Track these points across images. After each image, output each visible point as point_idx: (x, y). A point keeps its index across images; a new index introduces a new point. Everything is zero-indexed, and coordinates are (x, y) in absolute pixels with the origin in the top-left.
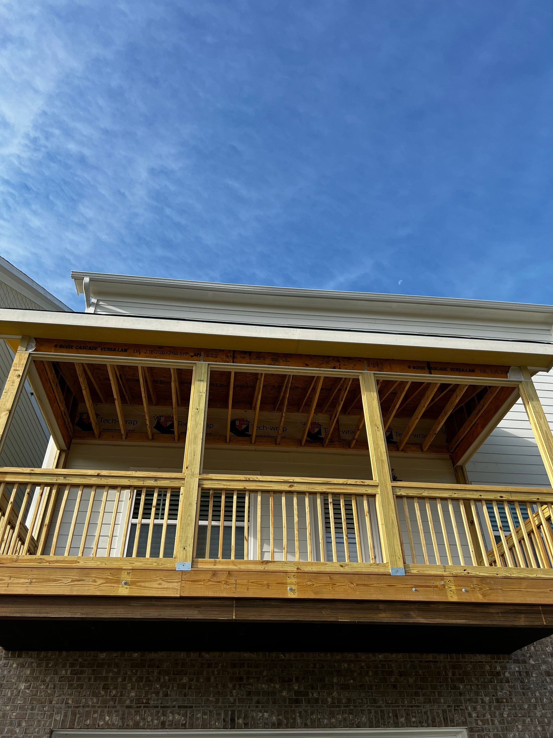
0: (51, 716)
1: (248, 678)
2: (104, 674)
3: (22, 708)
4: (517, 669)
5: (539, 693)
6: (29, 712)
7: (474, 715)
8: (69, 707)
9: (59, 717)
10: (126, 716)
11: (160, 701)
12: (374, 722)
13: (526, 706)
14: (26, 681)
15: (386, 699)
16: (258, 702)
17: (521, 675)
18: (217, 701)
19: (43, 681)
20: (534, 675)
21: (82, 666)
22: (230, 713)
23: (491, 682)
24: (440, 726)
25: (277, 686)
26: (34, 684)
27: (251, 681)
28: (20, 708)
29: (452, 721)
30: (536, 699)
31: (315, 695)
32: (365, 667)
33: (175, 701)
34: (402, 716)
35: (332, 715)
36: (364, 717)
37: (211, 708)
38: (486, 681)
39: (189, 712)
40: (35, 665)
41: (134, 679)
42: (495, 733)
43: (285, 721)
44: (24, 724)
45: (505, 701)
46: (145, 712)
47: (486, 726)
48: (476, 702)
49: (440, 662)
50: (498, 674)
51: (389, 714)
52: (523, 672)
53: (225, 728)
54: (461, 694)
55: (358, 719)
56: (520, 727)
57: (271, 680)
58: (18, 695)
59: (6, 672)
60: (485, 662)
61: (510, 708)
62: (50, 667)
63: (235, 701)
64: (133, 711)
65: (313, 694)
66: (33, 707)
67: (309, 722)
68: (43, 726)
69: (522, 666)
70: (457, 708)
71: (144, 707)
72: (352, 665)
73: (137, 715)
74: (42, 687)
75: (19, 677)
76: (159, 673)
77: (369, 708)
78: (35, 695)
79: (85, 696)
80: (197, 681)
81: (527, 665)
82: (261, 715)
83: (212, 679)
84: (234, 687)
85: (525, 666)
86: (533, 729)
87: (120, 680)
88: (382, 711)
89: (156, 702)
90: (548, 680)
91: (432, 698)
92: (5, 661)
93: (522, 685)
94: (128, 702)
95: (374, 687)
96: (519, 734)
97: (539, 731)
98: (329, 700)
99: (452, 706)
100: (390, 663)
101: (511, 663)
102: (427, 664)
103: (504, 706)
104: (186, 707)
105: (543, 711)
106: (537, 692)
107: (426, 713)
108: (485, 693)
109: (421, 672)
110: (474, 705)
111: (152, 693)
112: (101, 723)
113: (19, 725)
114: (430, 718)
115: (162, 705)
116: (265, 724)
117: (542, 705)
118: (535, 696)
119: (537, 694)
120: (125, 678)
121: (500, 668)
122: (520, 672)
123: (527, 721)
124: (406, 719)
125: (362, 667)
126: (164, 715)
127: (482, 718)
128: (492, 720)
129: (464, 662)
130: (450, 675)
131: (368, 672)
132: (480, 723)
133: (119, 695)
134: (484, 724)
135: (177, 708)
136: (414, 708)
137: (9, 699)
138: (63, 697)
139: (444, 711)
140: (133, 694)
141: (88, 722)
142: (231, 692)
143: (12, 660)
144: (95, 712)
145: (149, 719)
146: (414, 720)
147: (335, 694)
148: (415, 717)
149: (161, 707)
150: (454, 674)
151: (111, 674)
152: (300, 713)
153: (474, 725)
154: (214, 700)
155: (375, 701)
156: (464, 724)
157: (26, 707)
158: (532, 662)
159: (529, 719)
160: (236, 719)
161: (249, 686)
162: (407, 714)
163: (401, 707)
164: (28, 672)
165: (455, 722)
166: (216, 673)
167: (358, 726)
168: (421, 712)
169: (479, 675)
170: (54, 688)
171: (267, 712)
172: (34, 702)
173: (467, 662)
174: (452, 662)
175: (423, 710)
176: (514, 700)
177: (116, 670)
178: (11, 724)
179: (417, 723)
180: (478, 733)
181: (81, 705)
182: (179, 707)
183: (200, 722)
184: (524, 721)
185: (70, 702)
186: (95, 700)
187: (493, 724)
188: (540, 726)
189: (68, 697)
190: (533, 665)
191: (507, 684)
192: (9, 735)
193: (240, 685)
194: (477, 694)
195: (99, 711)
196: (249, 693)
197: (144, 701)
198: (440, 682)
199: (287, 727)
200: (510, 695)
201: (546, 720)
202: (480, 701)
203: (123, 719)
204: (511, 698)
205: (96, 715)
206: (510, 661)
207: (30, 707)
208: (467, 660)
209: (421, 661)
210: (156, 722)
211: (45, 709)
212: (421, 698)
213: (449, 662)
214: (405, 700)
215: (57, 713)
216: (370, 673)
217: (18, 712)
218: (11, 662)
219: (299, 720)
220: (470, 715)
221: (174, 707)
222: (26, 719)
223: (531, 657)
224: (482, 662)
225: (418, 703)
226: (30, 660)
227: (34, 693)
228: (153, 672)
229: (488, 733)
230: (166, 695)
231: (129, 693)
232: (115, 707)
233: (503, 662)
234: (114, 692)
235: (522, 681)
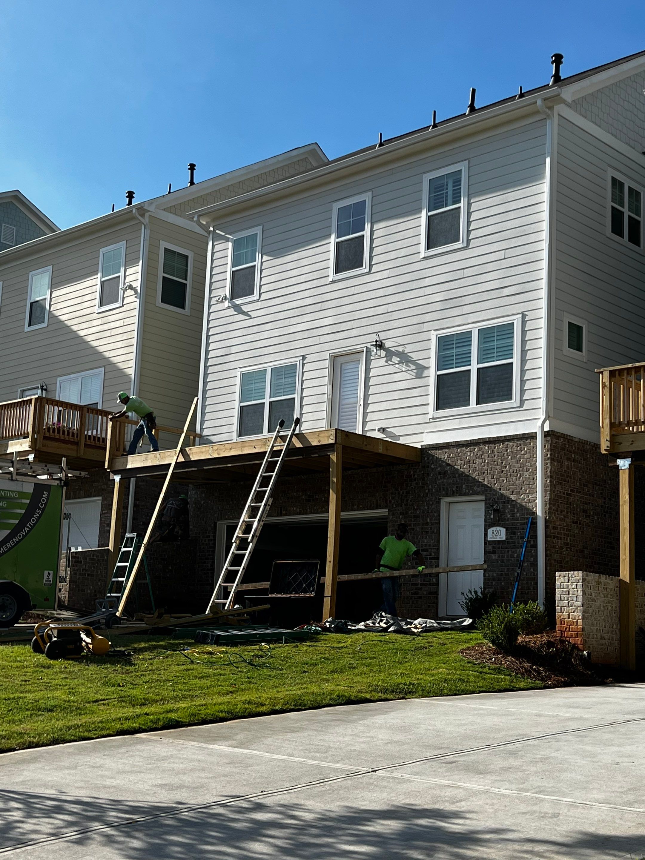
0: (214, 515)
1: (288, 490)
2: (231, 494)
4: (422, 472)
5: (432, 486)
6: (206, 514)
7: (392, 502)
8: (219, 511)
13: (422, 495)
14: (203, 500)
15: (350, 496)
16: (292, 502)
17: (423, 475)
19: (210, 499)
20: (431, 475)
22: (280, 508)
23: (406, 481)
24: (373, 509)
25: (301, 493)
26: (206, 501)
27: (290, 492)
28: (203, 512)
29: (380, 506)
30: (429, 490)
34: (356, 505)
35: (323, 506)
38: (403, 481)
40: (206, 492)
41: (242, 495)
42: (401, 511)
43: (302, 511)
45: (411, 492)
47: (398, 508)
48: (395, 494)
49: (381, 472)
50: (411, 476)
51: (349, 504)
52: (425, 473)
54: (388, 490)
56: (415, 507)
57: (298, 491)
58: (201, 506)
61: (413, 496)
62: (211, 492)
63: (282, 502)
65: (316, 496)
66: (207, 511)
67: (312, 511)
68: (211, 520)
69: (426, 470)
70: (384, 498)
74: (209, 502)
75: (201, 498)
79: (225, 505)
81: (429, 469)
82: (292, 509)
86: (422, 508)
87: (237, 496)
88: (347, 503)
90: (439, 478)
91: (372, 494)
92: (195, 491)
93: (423, 482)
95: (345, 490)
96: (414, 511)
97: (425, 509)
98: (323, 498)
99: (382, 497)
100: (354, 475)
101: (420, 468)
102: (373, 474)
103: (410, 495)
105: (431, 497)
107: (367, 502)
108: (401, 489)
109: (370, 479)
110: (394, 496)
112: (231, 517)
113: (203, 520)
114: (369, 505)
116: (294, 513)
117: (431, 494)
119: (430, 487)
121: (413, 473)
127: (396, 503)
128: (401, 504)
130: (384, 479)
132: (395, 506)
133: (238, 503)
134: (396, 507)
136: (363, 500)
137: (199, 509)
138: (217, 506)
139: (377, 501)
141: (227, 517)
142: (281, 498)
143: (197, 490)
148: (362, 505)
151: (233, 493)
152: (309, 507)
153: (391, 507)
156: (386, 507)
157: (205, 512)
158: (433, 466)
159: (422, 503)
160: (283, 512)
161: (289, 494)
162: (358, 504)
163: (356, 500)
164: (204, 495)
168: (365, 502)
169: (400, 478)
170: (214, 502)
171: (295, 507)
172: (207, 509)
173: (395, 470)
174: (387, 471)
177: (235, 491)
179: (362, 508)
180: (392, 512)
181: (224, 509)
184: (419, 504)
185: (220, 508)
186: (228, 507)
187: (401, 506)
188: (427, 506)
189: (219, 506)
190: (432, 469)
191: (414, 482)
193: (285, 495)
194: (397, 489)
195: (230, 511)
196: (289, 498)
198: (378, 484)
199: (303, 514)
200: (414, 489)
201: (431, 503)
202: (397, 493)
204: (415, 491)
205: (229, 514)
209: (370, 473)
211: (211, 512)
212: (367, 495)
214: (359, 496)
215: (216, 514)
217: (202, 514)
219: (309, 510)
220: (390, 502)
223: (433, 463)
224: (404, 469)
225: (365, 497)
226: (204, 490)
227: (207, 505)
229: (398, 512)
231: (241, 502)
232: (236, 509)
233: (415, 468)
234: (235, 502)
235: (423, 480)
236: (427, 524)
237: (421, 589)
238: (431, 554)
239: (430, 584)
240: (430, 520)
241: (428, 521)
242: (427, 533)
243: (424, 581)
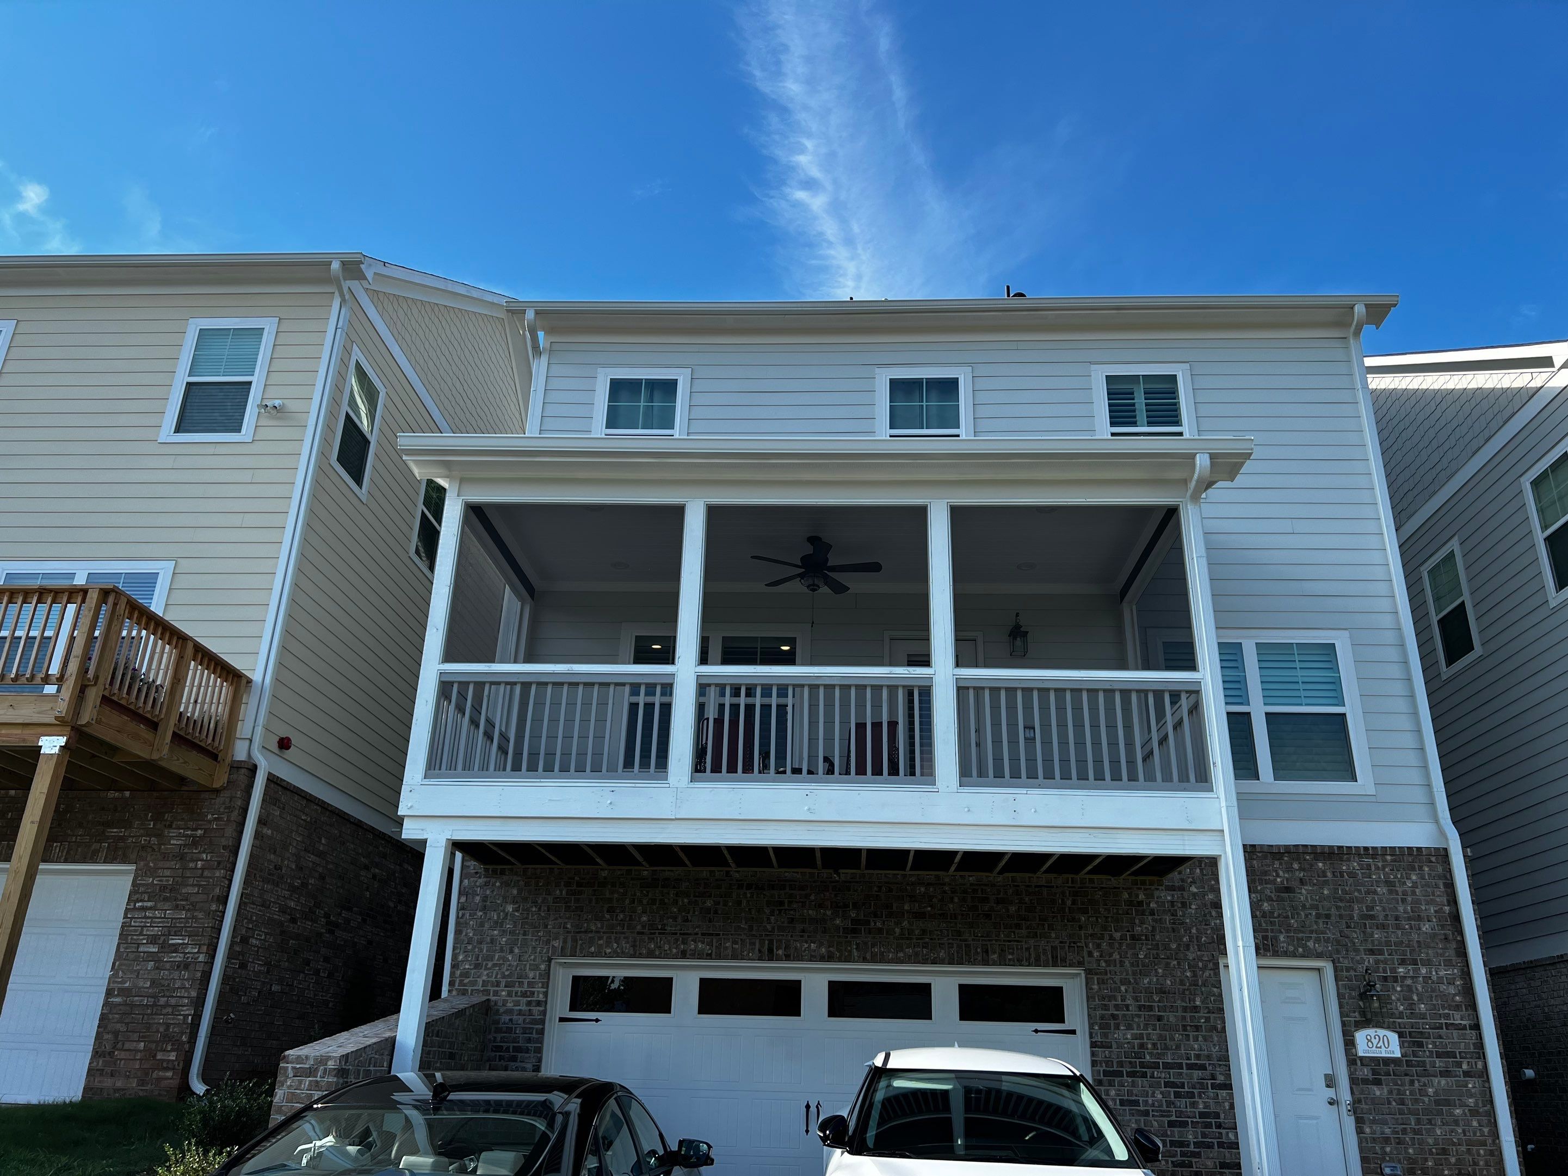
0: (548, 942)
1: (790, 903)
2: (608, 896)
3: (512, 933)
4: (1169, 898)
5: (1197, 929)
6: (521, 937)
7: (1096, 954)
8: (568, 932)
9: (557, 944)
10: (638, 943)
11: (679, 927)
12: (956, 958)
13: (1174, 946)
14: (514, 902)
15: (974, 931)
16: (803, 931)
17: (1173, 906)
18: (751, 928)
19: (535, 902)
20: (1193, 907)
21: (579, 884)
22: (767, 942)
23: (1128, 914)
24: (1046, 965)
25: (829, 913)
26: (523, 905)
27: (795, 906)
28: (510, 933)
30: (1191, 937)
31: (879, 925)
32: (949, 892)
33: (697, 927)
34: (995, 953)
35: (900, 948)
36: (943, 951)
37: (743, 937)
38: (1120, 912)
39: (714, 941)
40: (522, 883)
41: (645, 902)
42: (1123, 977)
43: (838, 954)
44: (516, 951)
45: (1144, 938)
46: (661, 939)
47: (1112, 968)
48: (1102, 938)
49: (1057, 887)
50: (1140, 903)
51: (976, 949)
52: (1177, 902)
53: (760, 959)
54: (1081, 928)
55: (934, 954)
56: (1160, 971)
57: (821, 906)
58: (505, 918)
59: (488, 892)
60: (1123, 888)
61: (1150, 947)
62: (541, 886)
63: (773, 928)
64: (647, 938)
65: (875, 923)
66: (525, 931)
67: (868, 957)
68: (540, 953)
69: (1177, 894)
70: (1072, 945)
71: (660, 934)
72: (931, 889)
73: (651, 942)
74: (534, 909)
75: (505, 898)
76: (677, 895)
77: (951, 941)
78: (526, 918)
79: (586, 920)
80: (725, 905)
81: (1186, 894)
82: (806, 946)
83: (744, 903)
84: (772, 913)
85: (1182, 894)
86: (1179, 974)
87: (627, 902)
88: (968, 946)
89: (674, 929)
91: (1038, 932)
92: (485, 879)
93: (1173, 919)
94: (639, 927)
95: (960, 917)
96: (1157, 979)
97: (1187, 976)
98: (897, 930)
99: (1066, 942)
100: (984, 888)
101: (1162, 890)
102: (1037, 889)
103: (1142, 944)
104: (712, 935)
105: (1199, 953)
106: (1195, 928)
107: (1028, 949)
108: (1116, 928)
109: (1027, 899)
110: (1098, 941)
111: (668, 918)
112: (608, 951)
113: (511, 951)
114: (1033, 956)
115: (682, 932)
116: (812, 956)
117: (1198, 945)
118: (1190, 933)
119: (1194, 931)
120: (634, 899)
121: (1143, 897)
122: (1172, 903)
123: (1172, 964)
124: (1000, 956)
125: (945, 892)
126: (683, 943)
127: (1107, 958)
128: (1121, 961)
129: (1092, 888)
130: (1069, 903)
131: (952, 899)
132: (1104, 964)
133: (628, 919)
134: (1108, 965)
135: (700, 935)
136: (1012, 943)
137: (496, 922)
138: (560, 920)
139: (1054, 948)
140: (644, 919)
141: (593, 949)
142: (768, 919)
143: (494, 878)
144: (600, 938)
145: (667, 947)
146: (1010, 957)
147: (905, 923)
148: (1013, 954)
149: (681, 934)
150: (1074, 903)
151: (616, 896)
152: (857, 944)
153: (1095, 966)
154: (746, 927)
155: (959, 933)
156: (1080, 964)
157: (517, 932)
158: (1194, 889)
159: (1175, 962)
160: (775, 950)
161: (792, 912)
162: (1002, 950)
163: (994, 942)
164: (515, 892)
165: (1068, 963)
166: (749, 895)
167: (934, 962)
168: (1022, 948)
169: (1110, 904)
170: (548, 911)
171: (814, 943)
172: (526, 926)
173: (1097, 888)
174: (1074, 887)
175: (1025, 946)
176: (1158, 937)
177: (622, 891)
178: (502, 950)
179: (1014, 961)
180: (1098, 976)
181: (582, 930)
182: (703, 934)
183: (729, 952)
184: (1167, 965)
185: (569, 926)
186: (599, 926)
187: (1122, 966)
188: (1190, 971)
189: (567, 921)
190: (1194, 894)
191: (1150, 918)
192: (501, 962)
193: (780, 911)
194: (1105, 928)
195: (605, 937)
196: (792, 921)
197: (660, 927)
198: (1053, 912)
199: (840, 960)
200: (1152, 931)
201: (1200, 964)
202: (1106, 937)
203: (634, 946)
204: (1154, 935)
205: (601, 942)
206: (1160, 888)
207: (522, 932)
208: (1096, 885)
209: (1028, 886)
210: (674, 951)
211: (539, 934)
212: (1024, 932)
213: (1069, 887)
214: (1001, 933)
215: (555, 939)
216: (956, 900)
217: (508, 937)
218: (494, 880)
219: (855, 953)
220: (1090, 954)
221: (697, 934)
222: (519, 945)
223: (1193, 882)
224: (1119, 888)
225: (1019, 937)
226: (515, 878)
227: (525, 916)
228: (668, 894)
229: (1113, 977)
230: (687, 920)
231: (640, 918)
232: (624, 933)
233: (1150, 889)
234: (621, 916)
235: (1174, 914)
236: (1196, 1009)
237: (1198, 1155)
238: (1213, 1077)
239: (1221, 1145)
240: (1202, 1002)
241: (1198, 1003)
242: (1197, 1028)
243: (1204, 1135)
